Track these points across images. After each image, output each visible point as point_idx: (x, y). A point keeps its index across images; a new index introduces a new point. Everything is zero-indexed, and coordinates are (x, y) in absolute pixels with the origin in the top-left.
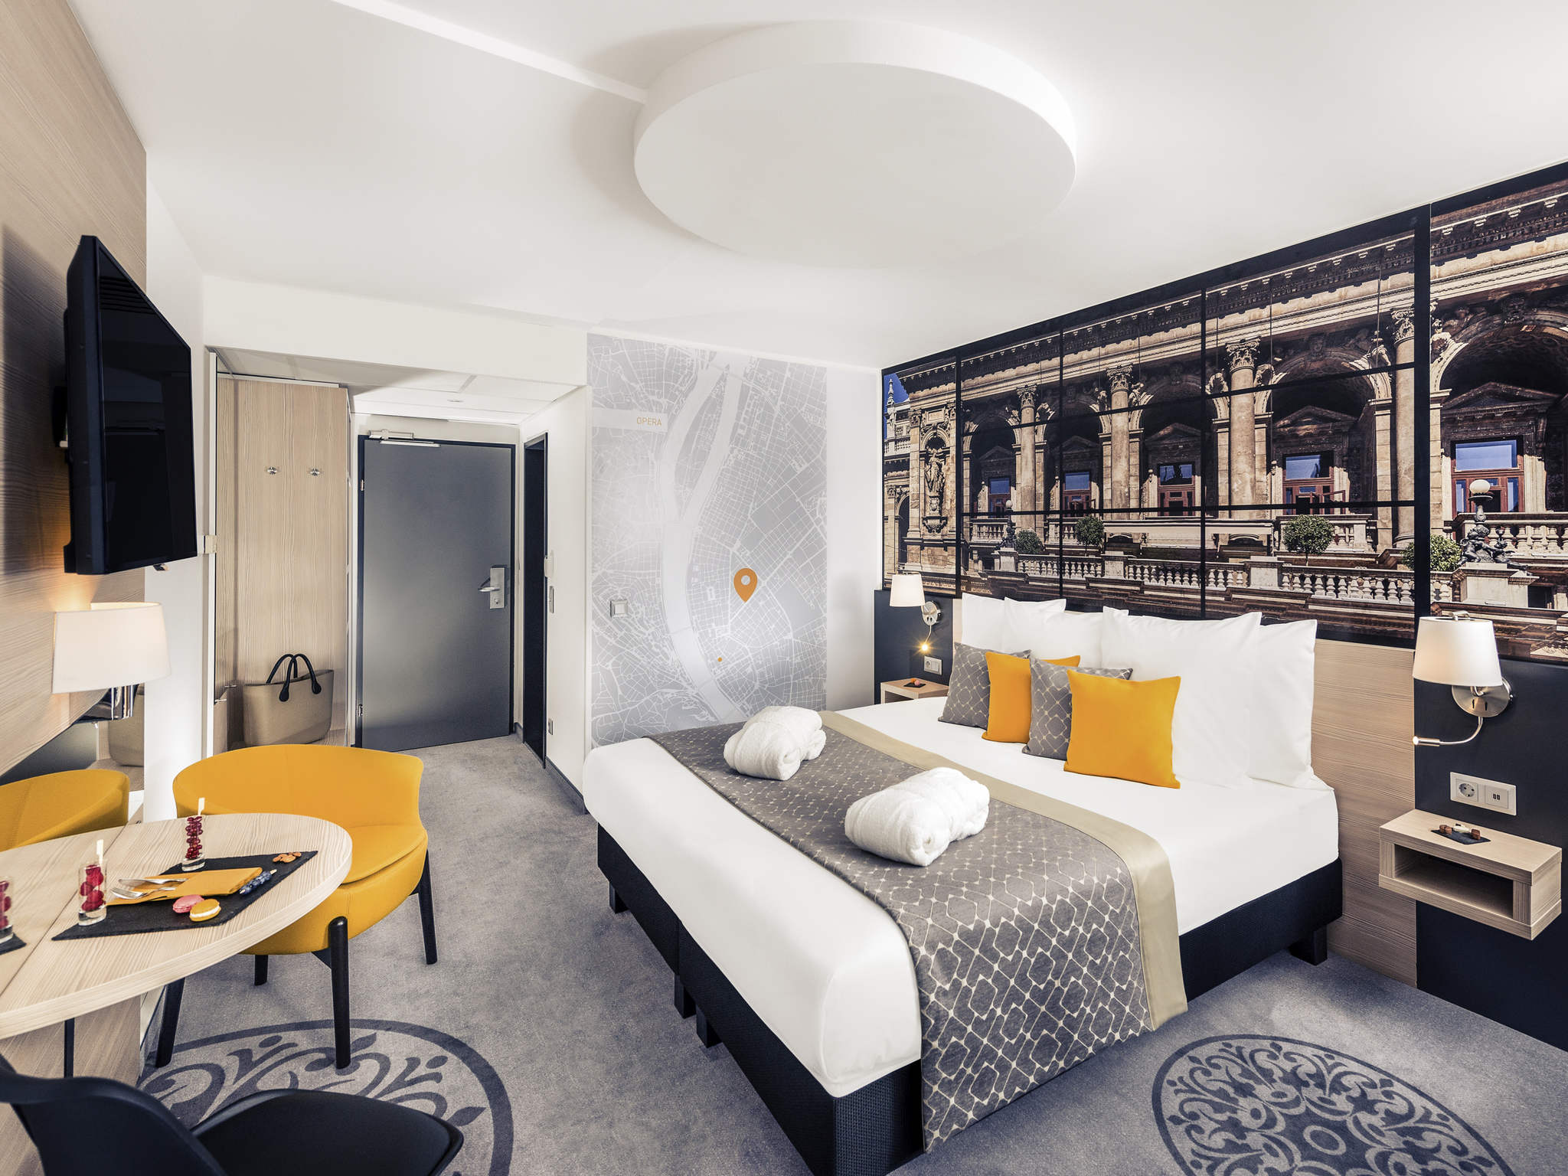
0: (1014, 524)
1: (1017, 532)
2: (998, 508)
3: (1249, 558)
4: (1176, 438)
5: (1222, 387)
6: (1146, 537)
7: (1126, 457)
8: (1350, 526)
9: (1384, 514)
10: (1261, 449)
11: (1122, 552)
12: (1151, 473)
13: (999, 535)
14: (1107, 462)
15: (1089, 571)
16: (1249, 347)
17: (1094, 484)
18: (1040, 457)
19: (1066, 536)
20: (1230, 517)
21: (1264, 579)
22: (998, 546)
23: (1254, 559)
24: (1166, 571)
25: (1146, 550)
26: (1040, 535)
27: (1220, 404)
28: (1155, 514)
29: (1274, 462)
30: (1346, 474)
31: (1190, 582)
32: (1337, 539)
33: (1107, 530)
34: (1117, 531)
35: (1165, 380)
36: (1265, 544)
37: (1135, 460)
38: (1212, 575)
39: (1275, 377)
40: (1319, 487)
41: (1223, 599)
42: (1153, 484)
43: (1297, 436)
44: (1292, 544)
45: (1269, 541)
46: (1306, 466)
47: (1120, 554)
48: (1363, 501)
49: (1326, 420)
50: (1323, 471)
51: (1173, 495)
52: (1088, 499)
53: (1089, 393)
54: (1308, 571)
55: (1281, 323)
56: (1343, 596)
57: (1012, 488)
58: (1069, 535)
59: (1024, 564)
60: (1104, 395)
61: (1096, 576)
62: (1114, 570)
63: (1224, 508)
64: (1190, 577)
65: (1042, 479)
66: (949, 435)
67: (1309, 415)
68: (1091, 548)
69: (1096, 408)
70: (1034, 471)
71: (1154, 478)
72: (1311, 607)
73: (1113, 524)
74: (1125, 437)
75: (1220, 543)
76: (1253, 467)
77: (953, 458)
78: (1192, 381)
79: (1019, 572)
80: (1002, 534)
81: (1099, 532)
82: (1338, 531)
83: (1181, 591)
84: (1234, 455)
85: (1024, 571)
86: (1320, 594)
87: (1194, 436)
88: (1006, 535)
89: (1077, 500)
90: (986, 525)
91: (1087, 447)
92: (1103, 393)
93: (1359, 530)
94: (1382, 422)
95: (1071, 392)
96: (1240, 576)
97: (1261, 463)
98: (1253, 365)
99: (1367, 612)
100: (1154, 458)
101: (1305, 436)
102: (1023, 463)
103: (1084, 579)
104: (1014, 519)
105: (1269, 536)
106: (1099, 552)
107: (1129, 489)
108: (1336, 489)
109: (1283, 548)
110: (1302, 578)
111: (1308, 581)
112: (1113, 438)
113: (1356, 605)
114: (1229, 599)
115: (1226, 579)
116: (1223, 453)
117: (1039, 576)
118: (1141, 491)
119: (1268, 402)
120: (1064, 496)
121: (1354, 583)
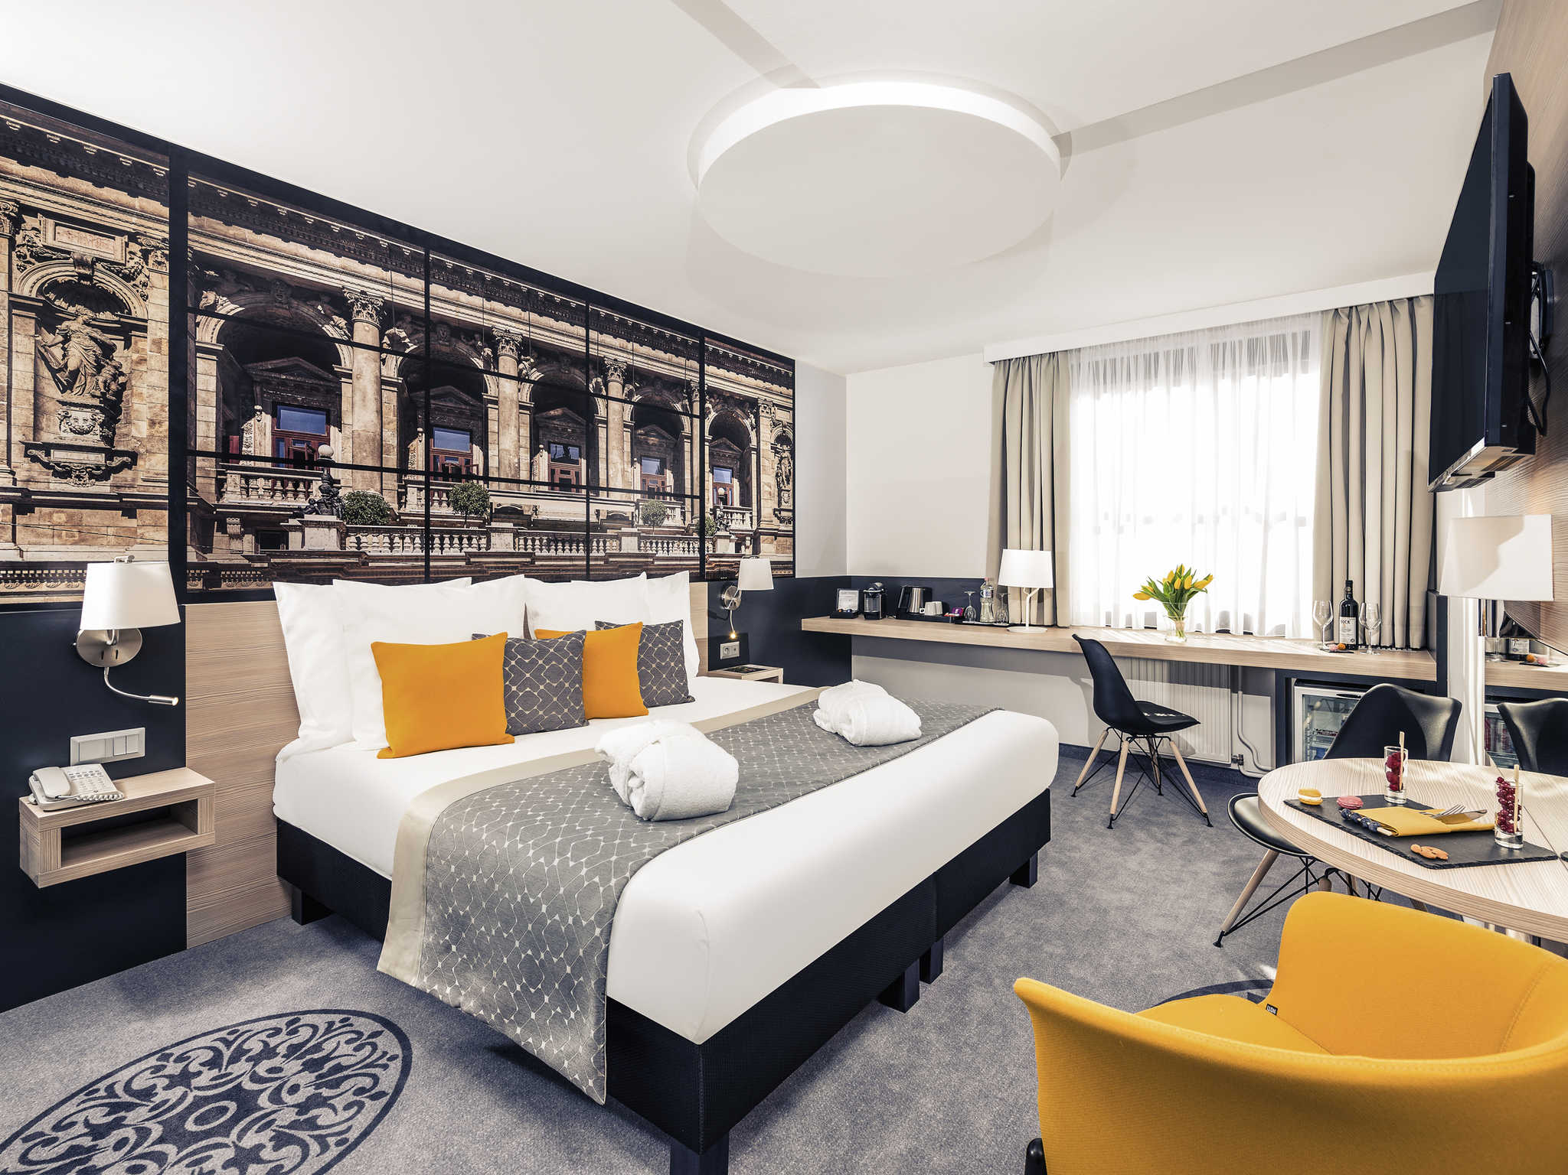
0: (338, 482)
1: (342, 493)
2: (299, 454)
3: (620, 529)
4: (564, 421)
5: (601, 390)
6: (537, 510)
7: (516, 427)
8: (674, 508)
9: (688, 501)
10: (627, 447)
11: (512, 524)
12: (542, 449)
13: (301, 495)
14: (493, 426)
15: (470, 545)
16: (620, 367)
17: (476, 448)
18: (391, 397)
19: (436, 504)
20: (608, 496)
21: (630, 545)
22: (298, 513)
23: (624, 530)
24: (556, 541)
25: (536, 522)
26: (390, 500)
27: (600, 403)
28: (546, 488)
29: (635, 459)
30: (672, 475)
31: (578, 550)
32: (668, 516)
33: (495, 500)
34: (506, 502)
35: (555, 366)
36: (630, 519)
37: (525, 432)
38: (595, 544)
39: (636, 397)
40: (660, 481)
41: (602, 563)
42: (543, 459)
43: (648, 444)
44: (646, 520)
45: (633, 517)
46: (653, 465)
47: (510, 525)
48: (679, 495)
49: (664, 437)
50: (661, 472)
51: (562, 472)
52: (468, 462)
53: (471, 343)
54: (655, 538)
55: (639, 359)
56: (671, 554)
57: (333, 430)
58: (440, 503)
59: (358, 539)
60: (490, 353)
61: (480, 549)
62: (502, 542)
63: (603, 489)
64: (578, 546)
65: (394, 426)
66: (145, 297)
67: (655, 431)
68: (473, 518)
69: (480, 364)
70: (380, 412)
71: (545, 454)
72: (656, 563)
73: (500, 493)
74: (514, 406)
75: (601, 517)
76: (623, 459)
77: (157, 343)
78: (579, 376)
79: (347, 550)
80: (307, 494)
81: (483, 501)
82: (669, 512)
83: (571, 559)
84: (610, 448)
85: (359, 548)
86: (660, 554)
87: (579, 423)
88: (317, 495)
89: (453, 462)
90: (267, 478)
91: (466, 403)
92: (488, 351)
93: (678, 511)
94: (687, 446)
95: (442, 331)
96: (614, 544)
97: (627, 458)
98: (622, 382)
99: (681, 563)
100: (544, 435)
101: (652, 445)
102: (357, 398)
103: (463, 554)
104: (335, 473)
105: (633, 513)
106: (484, 523)
107: (519, 459)
108: (668, 484)
109: (641, 522)
110: (651, 543)
111: (654, 545)
112: (500, 403)
113: (676, 559)
114: (607, 562)
115: (605, 546)
116: (602, 445)
117: (390, 554)
118: (531, 464)
119: (632, 413)
120: (431, 455)
121: (675, 545)
